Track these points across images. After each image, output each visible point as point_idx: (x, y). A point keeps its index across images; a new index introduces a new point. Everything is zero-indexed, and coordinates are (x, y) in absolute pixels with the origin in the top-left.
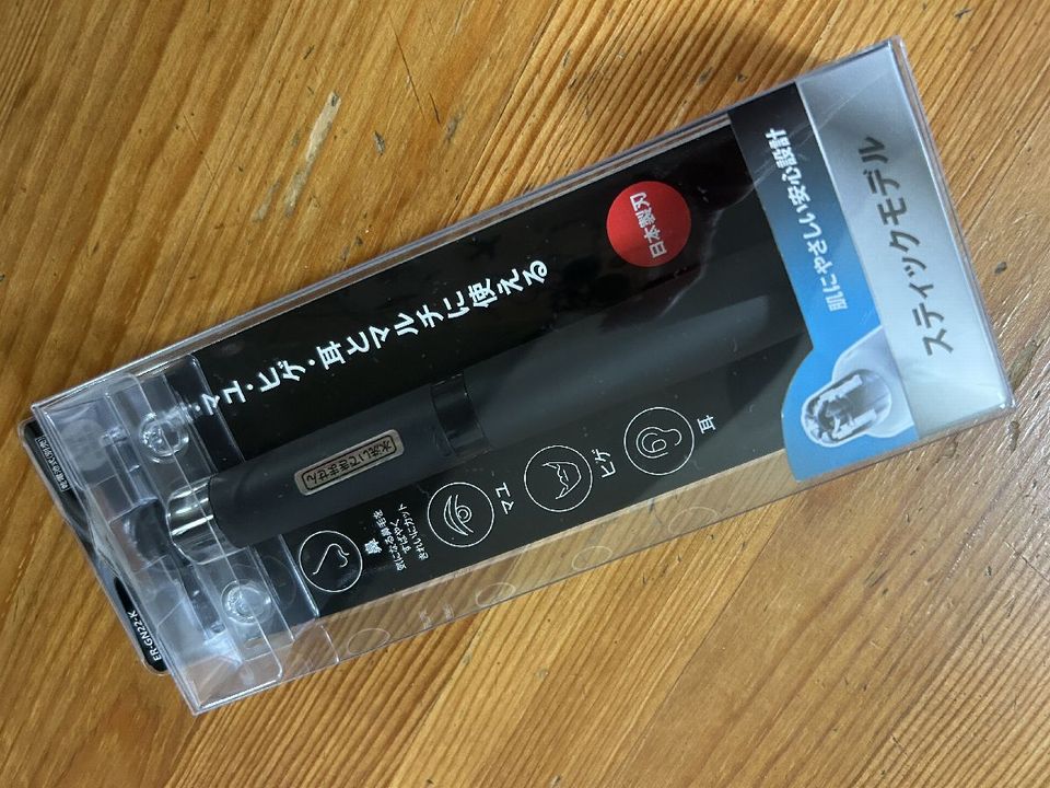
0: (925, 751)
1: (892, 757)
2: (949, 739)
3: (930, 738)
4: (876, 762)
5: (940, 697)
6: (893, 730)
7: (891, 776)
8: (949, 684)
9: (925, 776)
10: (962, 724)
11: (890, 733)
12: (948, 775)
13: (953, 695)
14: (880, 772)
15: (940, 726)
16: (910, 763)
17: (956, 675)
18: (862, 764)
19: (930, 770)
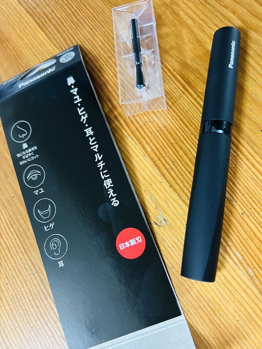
0: (26, 282)
1: (29, 269)
2: (26, 293)
3: (29, 286)
4: (30, 263)
5: (43, 297)
6: (38, 274)
7: (22, 266)
8: (46, 302)
9: (17, 279)
10: (30, 300)
11: (37, 273)
12: (13, 287)
13: (41, 302)
14: (25, 263)
15: (32, 292)
16: (24, 275)
17: (48, 306)
18: (31, 258)
19: (18, 281)
